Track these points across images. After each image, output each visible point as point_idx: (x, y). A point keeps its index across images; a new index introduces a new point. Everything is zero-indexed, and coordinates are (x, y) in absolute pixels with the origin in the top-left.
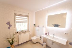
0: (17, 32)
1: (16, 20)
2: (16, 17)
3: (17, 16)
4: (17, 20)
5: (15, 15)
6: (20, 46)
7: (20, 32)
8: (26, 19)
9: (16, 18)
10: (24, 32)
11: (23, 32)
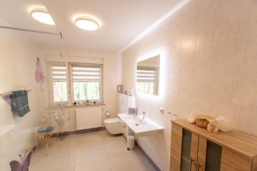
0: (75, 103)
1: (73, 75)
2: (73, 71)
3: (74, 68)
4: (74, 77)
5: (71, 66)
6: (80, 135)
7: (81, 103)
8: (98, 74)
9: (74, 73)
10: (89, 105)
11: (87, 103)
